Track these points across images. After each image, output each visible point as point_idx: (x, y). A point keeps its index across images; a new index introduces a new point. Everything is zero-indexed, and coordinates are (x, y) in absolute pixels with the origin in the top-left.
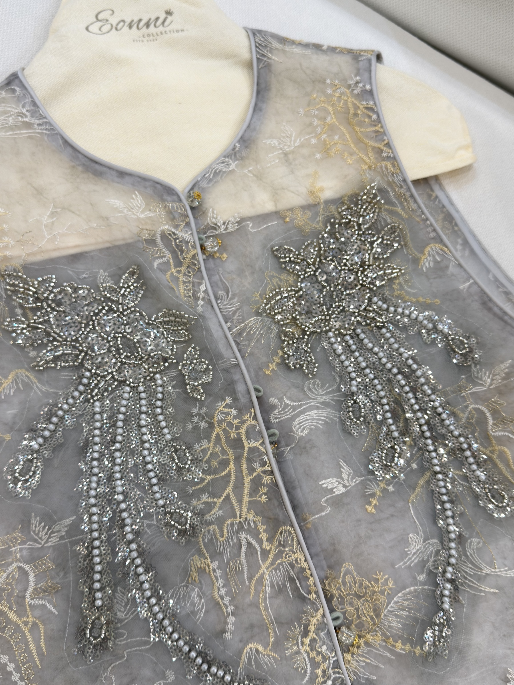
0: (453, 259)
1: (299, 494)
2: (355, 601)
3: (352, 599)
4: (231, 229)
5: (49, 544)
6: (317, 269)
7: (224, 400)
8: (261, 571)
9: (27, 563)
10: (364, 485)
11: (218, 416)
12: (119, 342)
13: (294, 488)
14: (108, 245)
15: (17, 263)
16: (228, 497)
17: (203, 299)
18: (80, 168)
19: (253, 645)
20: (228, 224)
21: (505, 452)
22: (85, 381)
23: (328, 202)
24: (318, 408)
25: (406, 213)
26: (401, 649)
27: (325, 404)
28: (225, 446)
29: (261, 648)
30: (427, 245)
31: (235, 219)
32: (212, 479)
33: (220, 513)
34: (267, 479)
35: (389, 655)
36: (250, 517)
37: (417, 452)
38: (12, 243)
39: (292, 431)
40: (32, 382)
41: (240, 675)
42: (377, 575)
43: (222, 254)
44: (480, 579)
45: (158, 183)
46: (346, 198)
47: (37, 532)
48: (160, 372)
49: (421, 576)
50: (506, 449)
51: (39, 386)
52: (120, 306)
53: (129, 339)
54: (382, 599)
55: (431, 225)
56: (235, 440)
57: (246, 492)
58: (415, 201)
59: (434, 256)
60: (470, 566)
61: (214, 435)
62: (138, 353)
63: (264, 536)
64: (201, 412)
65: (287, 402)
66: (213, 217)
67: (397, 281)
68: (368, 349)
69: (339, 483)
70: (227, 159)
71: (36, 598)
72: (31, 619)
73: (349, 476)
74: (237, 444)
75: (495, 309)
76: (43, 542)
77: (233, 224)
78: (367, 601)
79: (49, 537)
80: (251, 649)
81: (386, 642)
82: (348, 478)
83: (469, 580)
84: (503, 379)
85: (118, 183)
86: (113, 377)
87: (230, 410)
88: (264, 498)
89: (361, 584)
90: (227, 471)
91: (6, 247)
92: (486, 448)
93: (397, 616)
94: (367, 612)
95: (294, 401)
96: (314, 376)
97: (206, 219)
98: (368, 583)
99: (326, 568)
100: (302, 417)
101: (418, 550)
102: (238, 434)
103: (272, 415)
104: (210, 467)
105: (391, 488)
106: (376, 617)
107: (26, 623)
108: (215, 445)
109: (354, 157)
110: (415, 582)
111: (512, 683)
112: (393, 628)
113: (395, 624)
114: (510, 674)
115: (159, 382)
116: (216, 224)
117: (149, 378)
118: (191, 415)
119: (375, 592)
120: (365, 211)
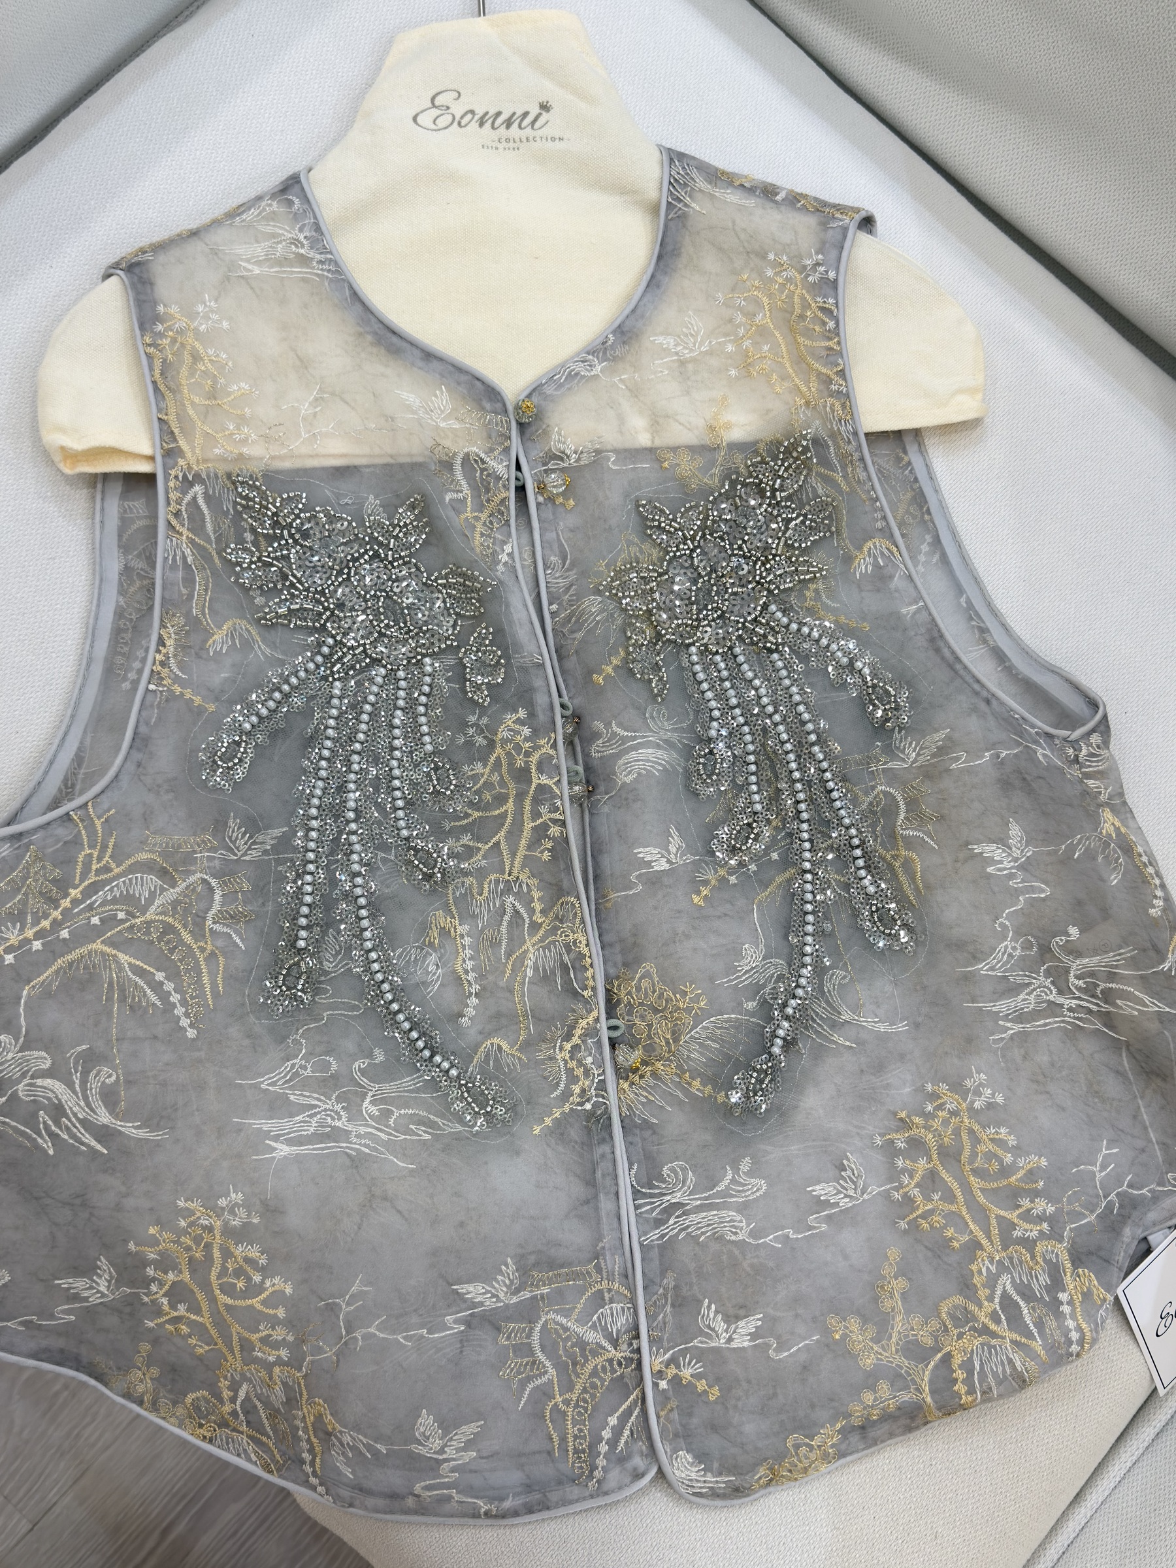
0: (902, 566)
1: (606, 861)
2: (649, 1016)
3: (645, 1010)
4: (585, 460)
5: (247, 858)
6: (695, 548)
7: (516, 712)
8: (524, 947)
9: (214, 876)
10: (695, 866)
11: (503, 733)
12: (380, 604)
14: (388, 460)
15: (255, 468)
16: (497, 844)
17: (505, 565)
18: (369, 338)
19: (496, 1041)
20: (582, 453)
21: (913, 861)
22: (326, 650)
23: (734, 447)
24: (658, 746)
25: (849, 484)
26: (698, 1089)
27: (669, 744)
28: (506, 776)
29: (505, 1046)
30: (871, 538)
31: (592, 447)
32: (480, 817)
33: (484, 863)
34: (555, 831)
35: (680, 1094)
36: (523, 877)
37: (783, 838)
38: (254, 436)
39: (614, 773)
40: (253, 640)
41: (472, 1073)
42: (686, 987)
43: (567, 499)
44: (834, 1025)
45: (478, 379)
46: (762, 446)
47: (233, 839)
48: (433, 655)
49: (750, 1004)
50: (915, 856)
51: (263, 647)
52: (390, 553)
53: (395, 602)
54: (687, 1019)
55: (882, 509)
56: (521, 769)
57: (523, 842)
58: (866, 468)
59: (875, 558)
60: (824, 1005)
61: (493, 759)
62: (405, 623)
63: (538, 906)
64: (481, 722)
65: (617, 730)
66: (559, 441)
67: (813, 586)
68: (745, 680)
69: (663, 856)
70: (591, 357)
71: (220, 923)
72: (209, 947)
73: (678, 849)
74: (523, 775)
75: (946, 651)
76: (239, 854)
77: (588, 453)
78: (666, 1018)
79: (249, 849)
80: (492, 1044)
81: (681, 1078)
82: (677, 852)
83: (818, 1024)
84: (933, 755)
85: (420, 368)
86: (365, 651)
87: (521, 728)
88: (546, 856)
90: (502, 810)
91: (244, 441)
92: (888, 851)
93: (701, 1045)
94: (662, 1031)
95: (626, 731)
97: (550, 441)
98: (671, 994)
99: (618, 964)
100: (633, 755)
101: (753, 968)
102: (527, 763)
103: (594, 746)
104: (480, 800)
105: (733, 879)
106: (674, 1042)
107: (202, 950)
108: (492, 772)
109: (787, 384)
110: (738, 1008)
111: (849, 1173)
112: (691, 1060)
113: (695, 1055)
114: (849, 1161)
115: (428, 669)
116: (563, 452)
117: (414, 661)
118: (465, 725)
119: (679, 1008)
120: (786, 469)
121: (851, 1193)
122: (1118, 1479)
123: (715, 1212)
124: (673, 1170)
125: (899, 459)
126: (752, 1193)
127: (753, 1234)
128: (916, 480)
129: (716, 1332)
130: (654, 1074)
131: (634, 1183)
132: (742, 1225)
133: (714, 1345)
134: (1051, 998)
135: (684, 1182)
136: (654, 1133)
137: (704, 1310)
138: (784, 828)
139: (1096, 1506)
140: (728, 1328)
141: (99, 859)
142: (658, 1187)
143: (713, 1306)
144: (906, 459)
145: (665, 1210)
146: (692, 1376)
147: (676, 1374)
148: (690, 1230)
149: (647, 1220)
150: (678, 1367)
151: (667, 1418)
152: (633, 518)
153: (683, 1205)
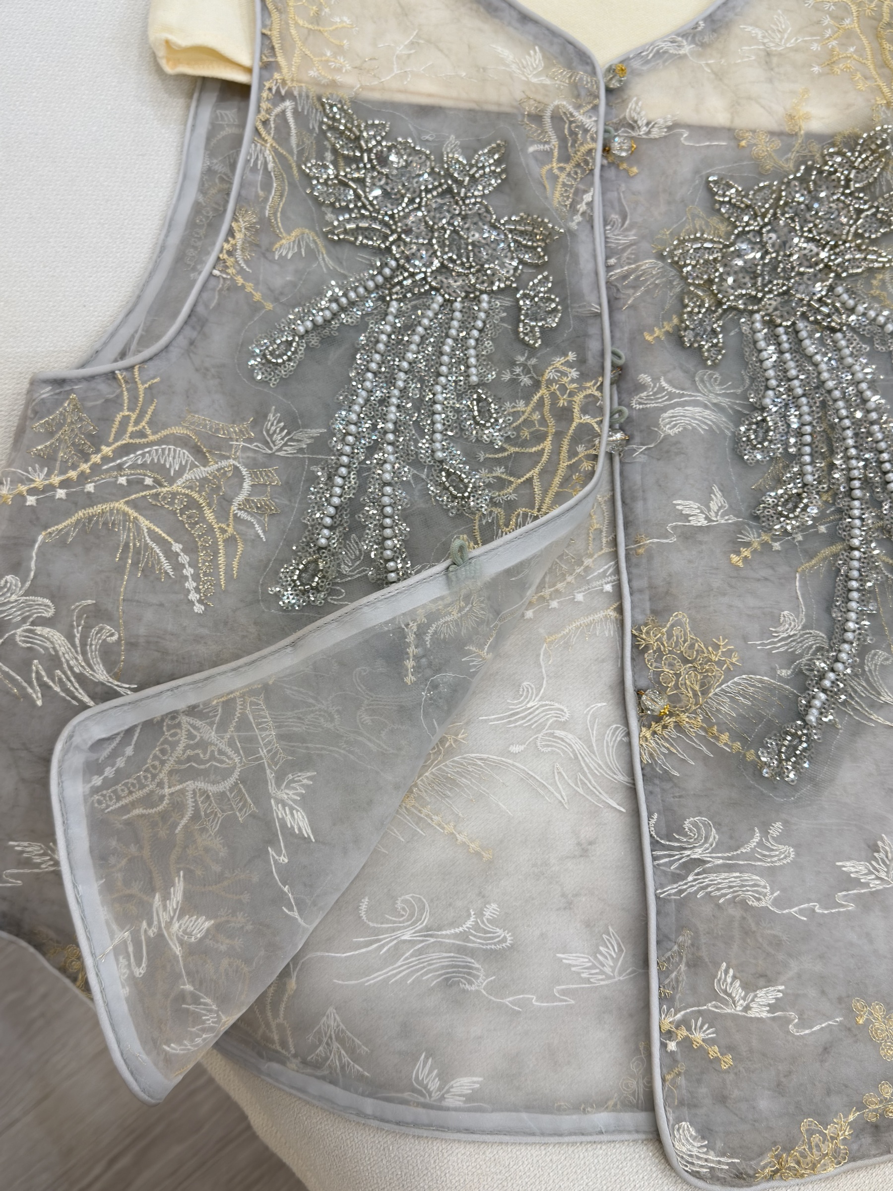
1: (639, 508)
2: (678, 663)
3: (674, 659)
4: (655, 134)
5: (281, 454)
6: (766, 225)
9: (247, 466)
10: (738, 528)
11: (550, 374)
12: (446, 236)
13: (634, 499)
14: (472, 106)
15: (346, 93)
16: (530, 481)
17: (583, 214)
20: (653, 127)
22: (387, 271)
23: (811, 136)
24: (706, 407)
26: (725, 744)
27: (718, 407)
28: (547, 415)
31: (665, 122)
32: (516, 453)
33: (513, 497)
35: (704, 749)
37: (832, 513)
38: (348, 67)
39: (657, 425)
40: (318, 251)
42: (719, 640)
43: (631, 166)
44: (873, 705)
46: (840, 139)
47: (271, 432)
48: (491, 293)
49: (784, 671)
51: (327, 259)
52: (463, 190)
53: (461, 237)
54: (717, 671)
56: (563, 409)
57: (557, 479)
60: (864, 684)
61: (536, 398)
62: (468, 259)
64: (529, 363)
65: (664, 384)
67: (880, 275)
68: (806, 355)
69: (702, 512)
70: (680, 39)
71: (245, 511)
72: (230, 530)
73: (720, 508)
74: (564, 415)
76: (275, 448)
77: (660, 128)
78: (695, 669)
79: (285, 445)
81: (706, 732)
82: (718, 510)
83: (857, 702)
86: (425, 279)
87: (568, 369)
89: (692, 646)
90: (539, 448)
91: (338, 69)
93: (732, 699)
94: (691, 682)
95: (674, 386)
96: (715, 366)
97: (625, 110)
98: (703, 646)
99: (648, 612)
100: (678, 410)
101: (790, 636)
103: (636, 398)
105: (777, 546)
106: (702, 694)
107: (223, 531)
108: (533, 411)
109: (869, 83)
110: (772, 673)
111: (882, 855)
112: (721, 713)
113: (725, 709)
114: (884, 842)
115: (485, 305)
116: (636, 122)
117: (472, 295)
118: (513, 364)
119: (710, 660)
120: (863, 161)
121: (883, 875)
123: (738, 874)
124: (695, 824)
126: (779, 860)
127: (776, 902)
129: (733, 998)
130: (678, 726)
131: (653, 833)
132: (765, 890)
133: (729, 1011)
135: (707, 838)
136: (675, 785)
137: (720, 974)
138: (833, 504)
140: (746, 996)
141: (137, 423)
142: (678, 840)
143: (731, 972)
145: (684, 866)
146: (703, 1040)
147: (687, 1037)
148: (709, 889)
149: (665, 873)
150: (689, 1029)
151: (673, 1082)
152: (702, 193)
153: (705, 862)
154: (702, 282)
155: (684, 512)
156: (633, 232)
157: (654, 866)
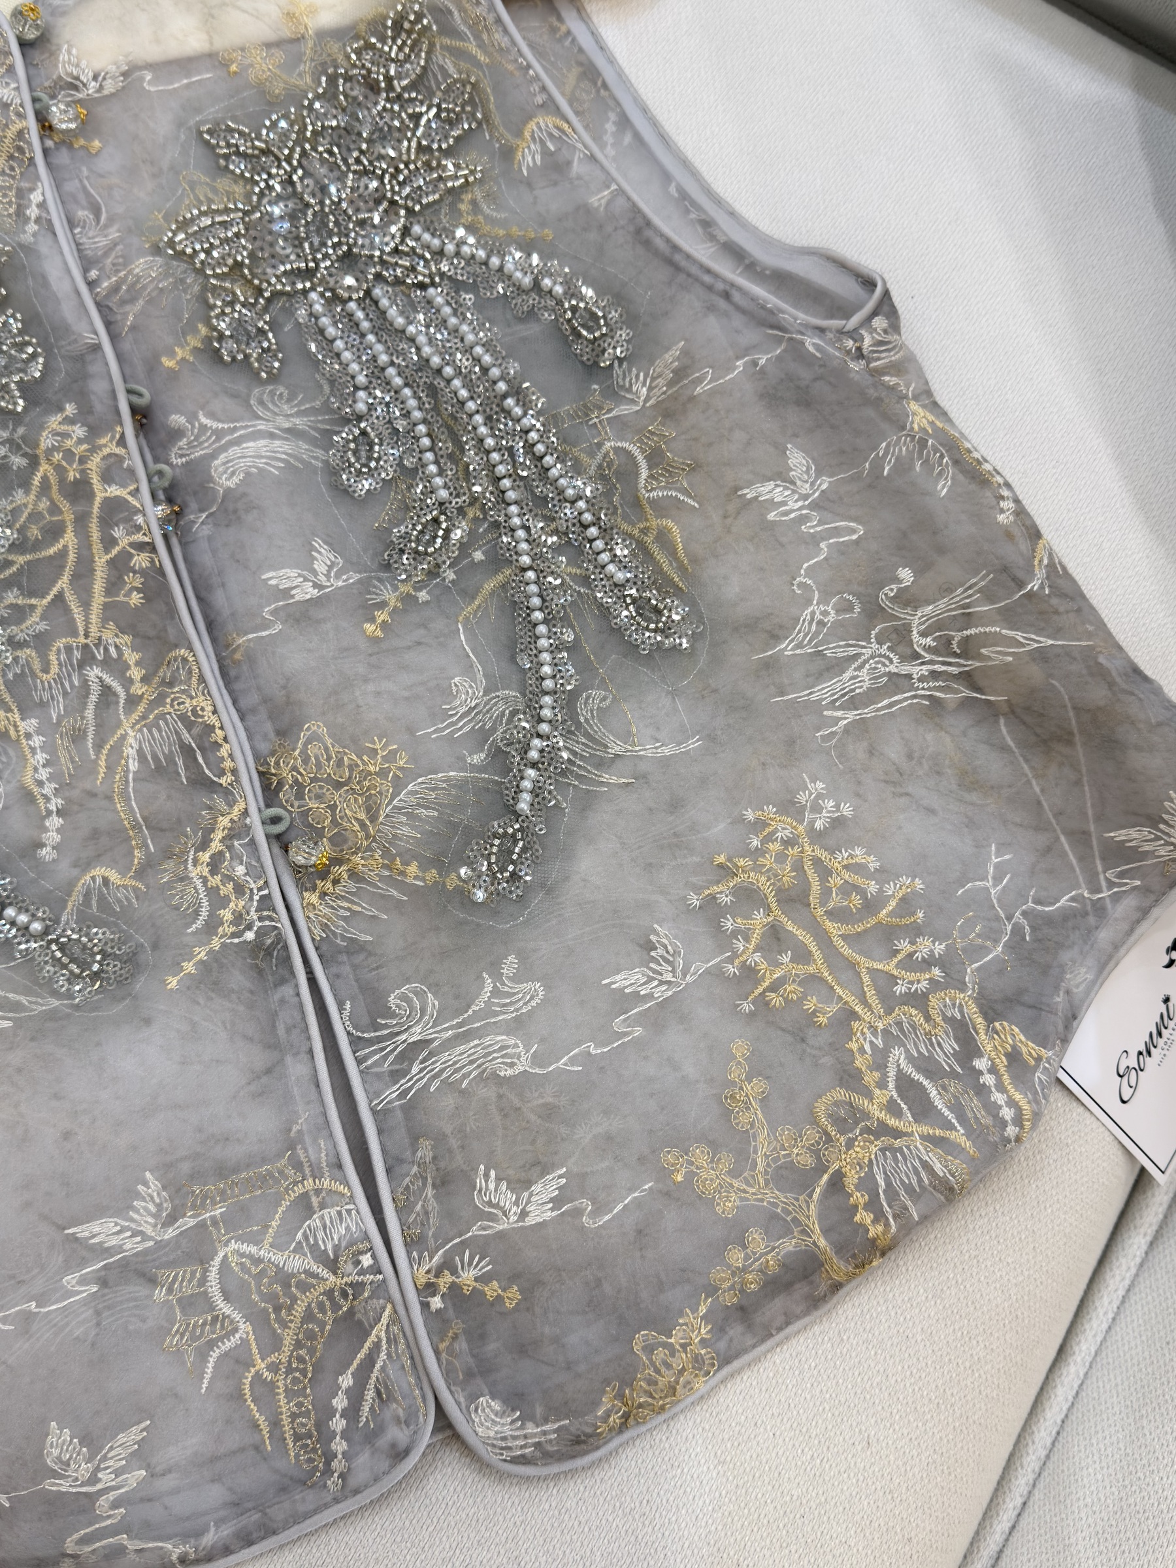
0: (579, 146)
1: (219, 599)
2: (329, 793)
3: (321, 787)
4: (109, 87)
6: (295, 170)
7: (61, 409)
8: (121, 732)
10: (365, 586)
11: (47, 442)
13: (209, 588)
16: (60, 597)
17: (37, 220)
19: (99, 872)
20: (104, 79)
21: (670, 530)
23: (323, 35)
24: (272, 436)
25: (486, 53)
26: (416, 878)
27: (293, 432)
28: (57, 498)
29: (112, 877)
30: (530, 118)
31: (118, 68)
32: (28, 563)
33: (42, 627)
34: (140, 560)
35: (395, 893)
36: (108, 636)
37: (486, 531)
39: (211, 480)
41: (67, 923)
42: (374, 744)
43: (88, 139)
44: (602, 764)
46: (362, 27)
49: (476, 756)
50: (670, 524)
54: (382, 785)
55: (537, 78)
56: (76, 482)
57: (98, 586)
58: (506, 31)
59: (542, 142)
60: (583, 741)
61: (37, 480)
63: (136, 674)
64: (16, 436)
65: (204, 420)
66: (69, 62)
67: (467, 197)
68: (395, 331)
69: (306, 579)
73: (330, 568)
74: (79, 491)
75: (659, 242)
77: (114, 78)
78: (353, 791)
80: (92, 878)
81: (390, 869)
82: (329, 571)
84: (670, 384)
87: (70, 428)
88: (136, 599)
89: (340, 763)
90: (59, 546)
92: (634, 525)
93: (411, 816)
94: (352, 810)
95: (219, 421)
96: (273, 378)
97: (56, 66)
98: (355, 757)
99: (272, 735)
100: (234, 451)
101: (472, 709)
102: (83, 472)
103: (175, 450)
104: (23, 537)
105: (423, 595)
106: (371, 822)
108: (38, 497)
110: (463, 766)
111: (661, 951)
112: (401, 840)
113: (405, 831)
114: (658, 935)
116: (77, 78)
119: (370, 774)
120: (400, 49)
121: (668, 977)
122: (1111, 1315)
123: (476, 1042)
124: (404, 998)
125: (553, 30)
126: (525, 1004)
127: (536, 1060)
128: (581, 50)
129: (501, 1208)
130: (353, 875)
131: (350, 1029)
132: (518, 1050)
133: (501, 1227)
134: (892, 669)
135: (423, 1011)
136: (370, 954)
137: (480, 1181)
138: (485, 518)
139: (1089, 1359)
140: (517, 1199)
142: (386, 1026)
143: (493, 1173)
144: (563, 29)
145: (402, 1057)
146: (476, 1280)
147: (453, 1283)
148: (444, 1075)
149: (379, 1076)
150: (454, 1272)
151: (450, 1351)
152: (195, 150)
153: (428, 1042)
154: (225, 270)
155: (281, 587)
156: (115, 227)
157: (361, 1072)
